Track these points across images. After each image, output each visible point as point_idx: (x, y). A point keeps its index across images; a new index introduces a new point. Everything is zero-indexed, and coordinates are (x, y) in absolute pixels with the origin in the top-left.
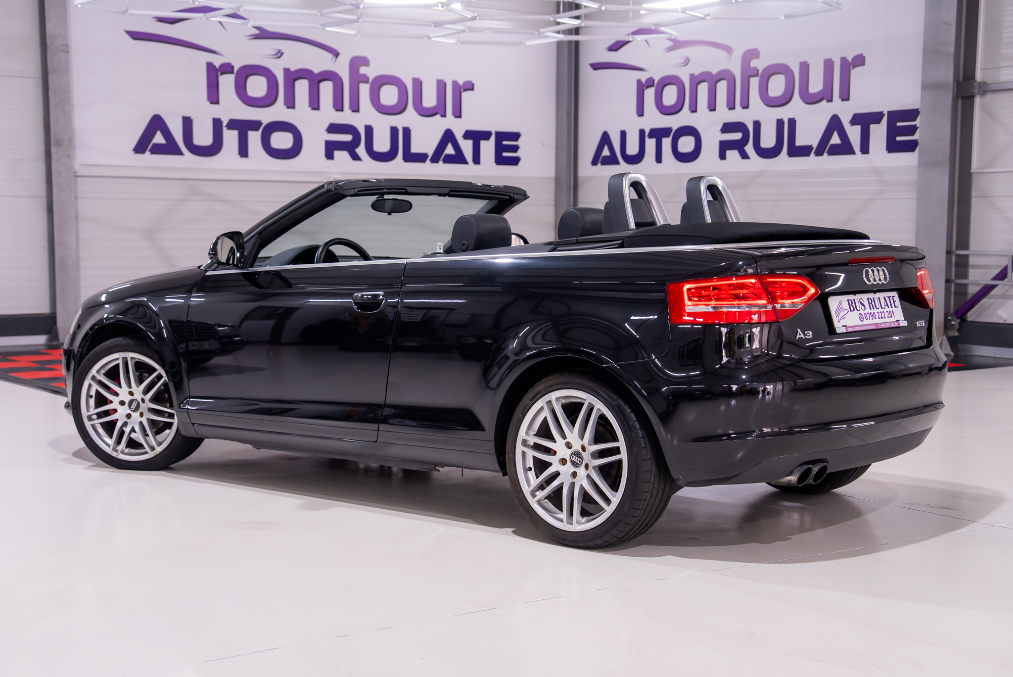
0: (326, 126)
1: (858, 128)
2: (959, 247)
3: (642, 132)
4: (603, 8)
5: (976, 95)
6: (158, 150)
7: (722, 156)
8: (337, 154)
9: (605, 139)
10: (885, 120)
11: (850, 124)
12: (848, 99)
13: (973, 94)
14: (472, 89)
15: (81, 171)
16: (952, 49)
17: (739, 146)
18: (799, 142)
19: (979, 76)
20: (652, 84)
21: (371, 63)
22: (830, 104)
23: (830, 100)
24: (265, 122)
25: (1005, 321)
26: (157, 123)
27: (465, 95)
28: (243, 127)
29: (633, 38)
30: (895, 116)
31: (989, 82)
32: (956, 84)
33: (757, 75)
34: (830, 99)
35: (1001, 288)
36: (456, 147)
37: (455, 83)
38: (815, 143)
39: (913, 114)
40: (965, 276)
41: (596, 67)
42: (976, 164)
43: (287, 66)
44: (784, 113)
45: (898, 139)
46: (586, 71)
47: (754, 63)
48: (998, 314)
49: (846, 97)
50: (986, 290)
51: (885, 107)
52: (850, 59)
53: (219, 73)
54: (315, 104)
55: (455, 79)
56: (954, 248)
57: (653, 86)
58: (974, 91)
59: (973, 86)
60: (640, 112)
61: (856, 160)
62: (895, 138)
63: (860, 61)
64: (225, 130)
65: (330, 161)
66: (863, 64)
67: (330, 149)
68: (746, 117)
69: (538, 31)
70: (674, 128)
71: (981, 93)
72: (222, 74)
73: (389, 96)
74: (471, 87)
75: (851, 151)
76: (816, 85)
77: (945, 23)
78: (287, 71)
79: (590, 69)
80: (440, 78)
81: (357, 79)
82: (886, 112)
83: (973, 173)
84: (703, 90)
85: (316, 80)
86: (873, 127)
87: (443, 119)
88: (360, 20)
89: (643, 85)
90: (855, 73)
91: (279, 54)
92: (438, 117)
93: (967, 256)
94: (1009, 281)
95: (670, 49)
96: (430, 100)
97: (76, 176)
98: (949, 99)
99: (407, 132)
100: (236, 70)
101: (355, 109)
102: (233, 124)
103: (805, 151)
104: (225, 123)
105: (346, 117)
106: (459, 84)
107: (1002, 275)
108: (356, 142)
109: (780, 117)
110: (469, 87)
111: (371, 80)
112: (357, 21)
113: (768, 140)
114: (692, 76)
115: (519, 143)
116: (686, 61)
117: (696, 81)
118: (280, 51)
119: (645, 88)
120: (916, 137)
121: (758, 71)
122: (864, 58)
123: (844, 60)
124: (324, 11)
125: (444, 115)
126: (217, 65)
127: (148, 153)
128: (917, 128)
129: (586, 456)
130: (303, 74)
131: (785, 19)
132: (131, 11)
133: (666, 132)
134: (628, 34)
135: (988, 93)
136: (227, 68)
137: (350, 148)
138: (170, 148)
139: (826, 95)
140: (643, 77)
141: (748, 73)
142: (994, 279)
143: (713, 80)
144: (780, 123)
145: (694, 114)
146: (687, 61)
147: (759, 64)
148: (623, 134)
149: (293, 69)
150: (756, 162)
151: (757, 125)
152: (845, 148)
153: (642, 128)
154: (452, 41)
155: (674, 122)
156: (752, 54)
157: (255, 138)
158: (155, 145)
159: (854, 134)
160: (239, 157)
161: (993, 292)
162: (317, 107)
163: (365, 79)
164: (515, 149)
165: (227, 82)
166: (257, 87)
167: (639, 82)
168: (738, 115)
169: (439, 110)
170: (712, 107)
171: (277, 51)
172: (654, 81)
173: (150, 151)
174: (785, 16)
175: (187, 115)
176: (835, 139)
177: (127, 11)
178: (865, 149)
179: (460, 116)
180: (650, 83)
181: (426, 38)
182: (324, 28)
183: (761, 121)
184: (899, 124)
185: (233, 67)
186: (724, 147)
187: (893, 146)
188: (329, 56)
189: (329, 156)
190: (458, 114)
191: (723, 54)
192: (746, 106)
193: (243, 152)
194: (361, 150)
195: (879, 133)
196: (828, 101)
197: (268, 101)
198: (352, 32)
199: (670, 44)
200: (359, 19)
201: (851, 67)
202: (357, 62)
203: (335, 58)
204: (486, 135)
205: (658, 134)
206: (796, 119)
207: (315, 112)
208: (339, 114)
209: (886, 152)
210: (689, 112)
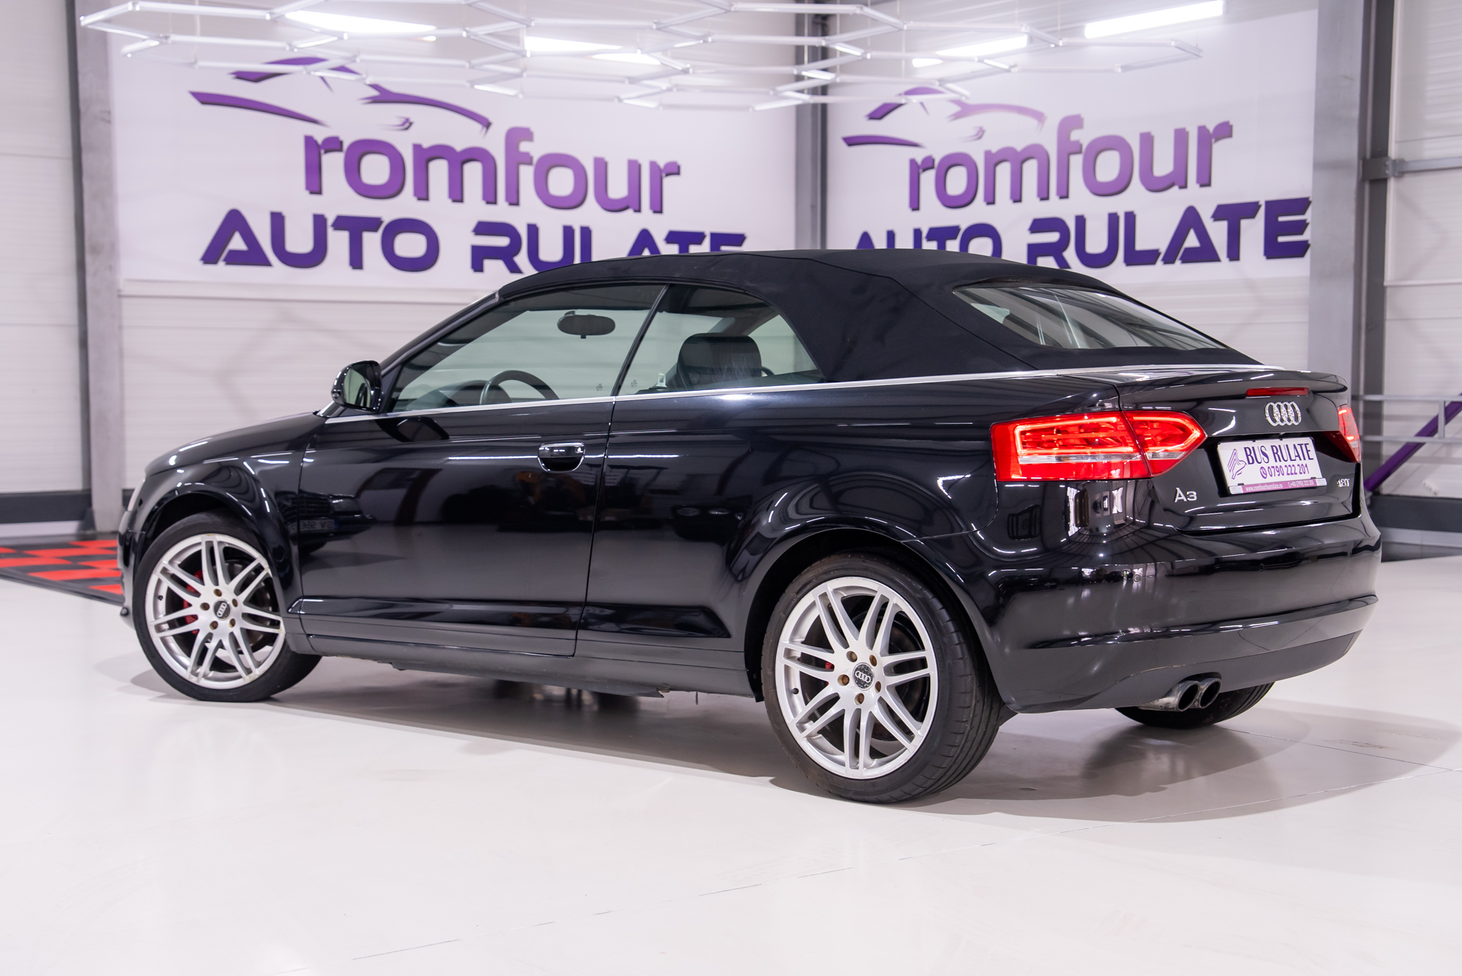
0: (473, 225)
1: (1224, 225)
2: (1367, 392)
3: (917, 232)
4: (869, 56)
5: (1390, 178)
6: (235, 259)
8: (488, 263)
9: (866, 242)
10: (1261, 213)
11: (1212, 219)
12: (1209, 184)
13: (1384, 177)
14: (678, 173)
15: (127, 289)
16: (1355, 113)
17: (1055, 251)
18: (1140, 245)
19: (1394, 151)
20: (930, 165)
21: (536, 137)
22: (1183, 191)
23: (1184, 186)
24: (387, 219)
25: (1435, 494)
26: (234, 221)
27: (668, 182)
28: (356, 227)
29: (906, 99)
30: (1275, 208)
31: (1407, 159)
32: (1361, 162)
33: (1080, 152)
34: (1183, 184)
35: (1430, 446)
36: (655, 250)
37: (653, 165)
38: (1163, 246)
39: (1301, 205)
40: (1378, 431)
41: (852, 141)
42: (1391, 274)
43: (418, 142)
44: (1119, 204)
45: (1281, 239)
46: (837, 148)
47: (1075, 135)
48: (1425, 484)
49: (1206, 182)
50: (1408, 451)
51: (1262, 194)
52: (1211, 128)
53: (322, 151)
54: (457, 194)
55: (654, 159)
56: (1361, 392)
57: (932, 167)
58: (1387, 172)
59: (1386, 166)
60: (915, 205)
61: (1222, 270)
62: (1277, 239)
63: (1225, 130)
64: (330, 231)
65: (479, 275)
66: (1229, 135)
67: (479, 257)
68: (1065, 210)
69: (774, 90)
70: (963, 227)
71: (1396, 174)
72: (326, 152)
73: (561, 182)
74: (676, 171)
75: (1215, 258)
76: (1163, 165)
77: (1346, 77)
78: (417, 148)
79: (844, 145)
80: (633, 157)
81: (516, 159)
82: (1262, 203)
83: (1386, 287)
84: (1004, 173)
85: (458, 160)
86: (1244, 223)
87: (637, 215)
88: (525, 75)
89: (918, 167)
90: (1219, 148)
91: (407, 125)
92: (630, 212)
93: (1380, 403)
94: (1439, 438)
95: (957, 116)
96: (618, 188)
97: (120, 296)
98: (1352, 183)
99: (586, 232)
100: (345, 146)
101: (514, 200)
102: (341, 223)
103: (1148, 258)
104: (330, 221)
105: (501, 212)
106: (658, 167)
107: (1431, 429)
108: (515, 247)
109: (1113, 211)
110: (674, 170)
111: (535, 160)
112: (519, 76)
113: (1096, 243)
114: (988, 154)
115: (744, 248)
116: (979, 132)
117: (994, 161)
118: (407, 120)
119: (921, 171)
120: (1306, 236)
121: (1081, 146)
122: (1231, 127)
123: (1202, 130)
124: (474, 62)
125: (638, 210)
126: (320, 140)
127: (221, 264)
128: (1308, 224)
129: (877, 671)
130: (440, 152)
131: (1123, 71)
132: (201, 63)
133: (951, 232)
134: (900, 95)
135: (1406, 175)
136: (333, 144)
137: (507, 255)
138: (253, 256)
139: (1177, 180)
140: (919, 155)
141: (1068, 149)
142: (1420, 434)
143: (1017, 159)
144: (1113, 218)
145: (991, 207)
146: (980, 134)
147: (1083, 137)
148: (891, 234)
149: (426, 145)
151: (1080, 221)
152: (1205, 253)
153: (917, 226)
154: (651, 104)
155: (963, 218)
156: (1073, 122)
157: (372, 241)
158: (231, 252)
159: (1218, 233)
160: (349, 268)
161: (1418, 453)
162: (459, 198)
163: (527, 159)
165: (333, 164)
166: (375, 170)
167: (913, 162)
168: (1053, 208)
169: (631, 203)
170: (1017, 198)
171: (403, 120)
172: (933, 161)
173: (225, 260)
174: (1122, 67)
175: (277, 209)
176: (1192, 241)
177: (196, 62)
178: (1234, 254)
179: (660, 211)
180: (928, 164)
181: (616, 101)
182: (472, 87)
183: (1086, 216)
184: (1281, 219)
185: (341, 143)
186: (1034, 253)
187: (1274, 250)
188: (477, 126)
189: (477, 266)
190: (658, 208)
191: (1032, 122)
192: (1064, 195)
193: (356, 261)
194: (522, 259)
195: (1253, 231)
196: (1181, 188)
197: (390, 190)
198: (511, 92)
199: (957, 109)
200: (522, 72)
201: (1213, 140)
202: (517, 136)
203: (485, 129)
204: (697, 237)
205: (941, 234)
206: (1136, 212)
207: (458, 205)
208: (491, 207)
209: (1264, 258)
210: (984, 204)
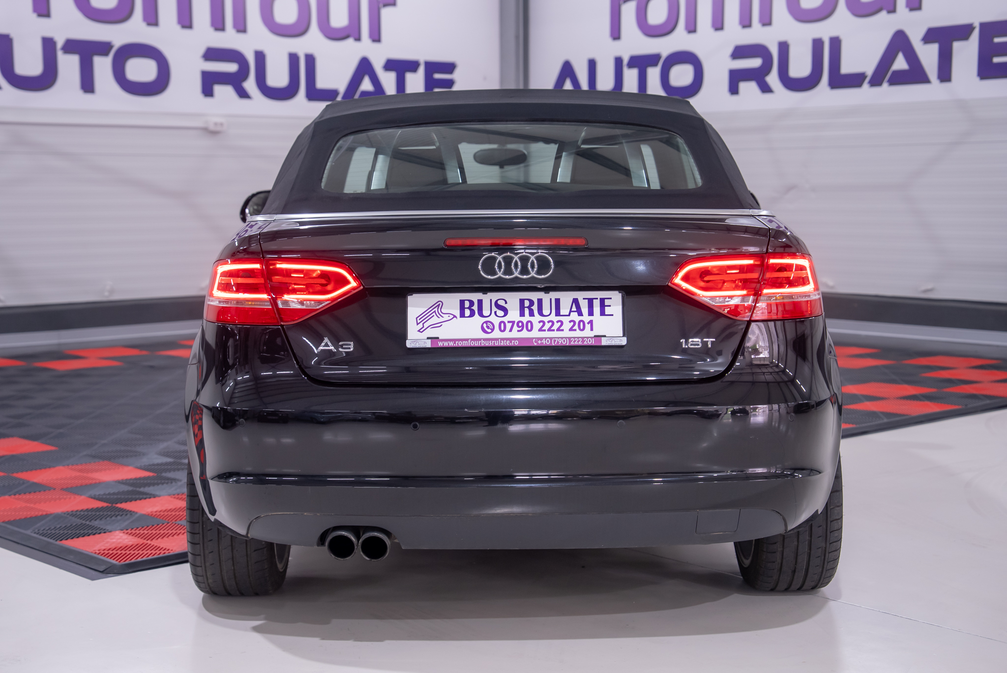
0: (202, 51)
1: (934, 48)
3: (618, 61)
7: (734, 90)
8: (218, 89)
9: (567, 70)
10: (975, 35)
11: (922, 42)
12: (919, 8)
14: (394, 4)
17: (759, 76)
18: (846, 68)
22: (892, 16)
23: (892, 10)
24: (118, 43)
27: (386, 13)
28: (86, 51)
30: (991, 29)
34: (891, 8)
36: (375, 81)
38: (869, 69)
44: (824, 30)
45: (996, 60)
49: (916, 5)
51: (977, 18)
54: (186, 20)
60: (616, 35)
61: (932, 91)
62: (992, 60)
64: (60, 54)
65: (209, 100)
67: (209, 82)
68: (769, 37)
70: (665, 55)
73: (286, 10)
75: (924, 79)
82: (977, 25)
84: (705, 2)
86: (957, 45)
87: (357, 43)
92: (350, 41)
96: (339, 17)
99: (311, 60)
101: (241, 27)
102: (71, 46)
103: (855, 81)
104: (60, 44)
105: (229, 39)
108: (243, 73)
109: (817, 36)
113: (800, 67)
115: (456, 76)
119: (621, 2)
125: (358, 39)
133: (652, 60)
137: (236, 81)
139: (885, 4)
144: (817, 44)
145: (692, 36)
148: (592, 65)
150: (782, 96)
151: (784, 48)
152: (915, 75)
153: (618, 54)
155: (664, 47)
157: (103, 66)
159: (929, 55)
160: (81, 92)
162: (188, 24)
164: (450, 83)
168: (757, 35)
169: (351, 32)
170: (718, 25)
178: (945, 75)
179: (379, 40)
183: (789, 42)
184: (997, 40)
186: (736, 79)
187: (988, 71)
189: (208, 91)
190: (376, 37)
192: (767, 21)
193: (88, 85)
194: (250, 85)
195: (966, 53)
196: (889, 12)
197: (120, 15)
204: (412, 66)
205: (642, 63)
206: (842, 37)
207: (187, 32)
208: (220, 34)
209: (978, 79)
210: (685, 33)
